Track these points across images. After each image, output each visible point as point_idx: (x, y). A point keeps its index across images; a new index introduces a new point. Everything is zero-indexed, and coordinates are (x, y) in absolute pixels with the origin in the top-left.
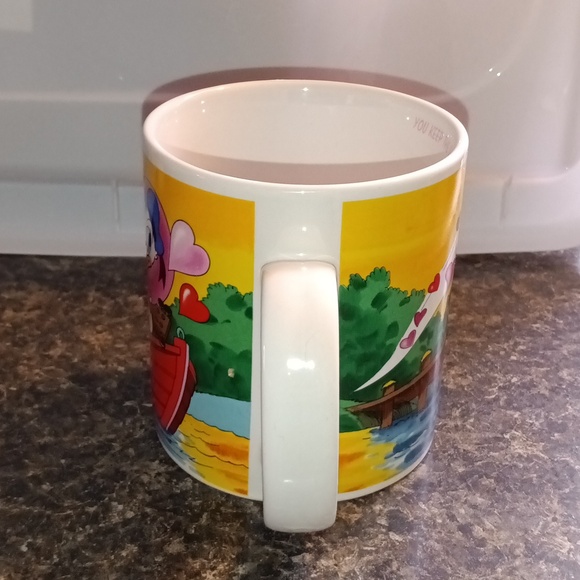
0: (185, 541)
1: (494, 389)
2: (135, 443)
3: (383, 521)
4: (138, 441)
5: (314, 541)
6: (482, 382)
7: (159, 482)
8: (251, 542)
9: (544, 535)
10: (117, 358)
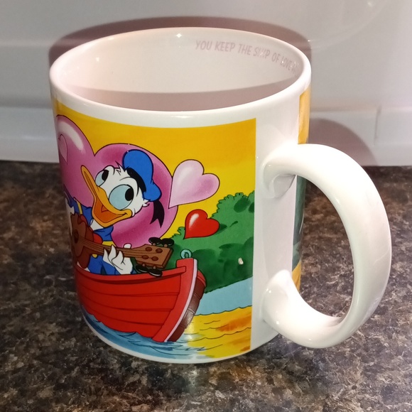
0: (54, 389)
1: (336, 277)
2: (42, 309)
3: (214, 382)
4: (45, 307)
5: (154, 395)
6: (327, 270)
7: (50, 340)
8: (105, 392)
9: (342, 401)
10: (51, 242)
